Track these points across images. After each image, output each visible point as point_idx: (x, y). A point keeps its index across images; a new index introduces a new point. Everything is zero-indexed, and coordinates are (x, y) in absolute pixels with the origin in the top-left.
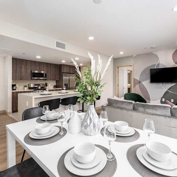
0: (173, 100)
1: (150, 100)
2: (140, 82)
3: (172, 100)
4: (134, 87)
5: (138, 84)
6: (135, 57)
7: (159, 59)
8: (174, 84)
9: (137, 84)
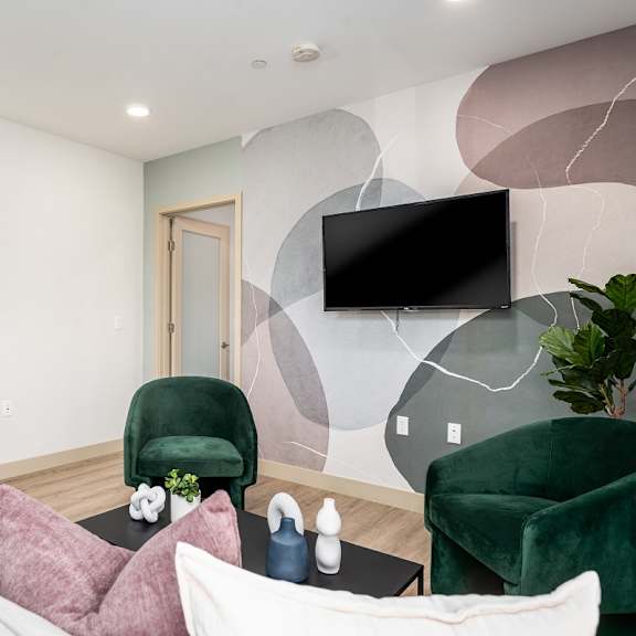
0: (458, 427)
1: (327, 424)
2: (274, 307)
3: (451, 426)
4: (245, 336)
5: (267, 322)
6: (250, 143)
7: (377, 150)
8: (463, 318)
9: (261, 319)
